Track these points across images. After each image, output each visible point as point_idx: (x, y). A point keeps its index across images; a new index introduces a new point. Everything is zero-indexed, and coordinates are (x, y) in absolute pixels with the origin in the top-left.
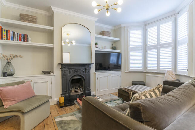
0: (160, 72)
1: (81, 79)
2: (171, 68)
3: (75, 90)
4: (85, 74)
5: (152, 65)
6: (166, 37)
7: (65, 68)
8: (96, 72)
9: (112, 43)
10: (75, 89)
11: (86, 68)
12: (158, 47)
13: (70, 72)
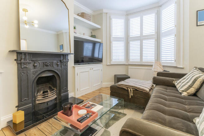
0: (143, 64)
1: (53, 76)
2: (154, 59)
3: (44, 95)
4: (61, 68)
5: (134, 57)
6: (149, 28)
7: (25, 59)
8: (75, 66)
9: (91, 31)
10: (44, 93)
11: (62, 59)
12: (141, 38)
13: (35, 67)
